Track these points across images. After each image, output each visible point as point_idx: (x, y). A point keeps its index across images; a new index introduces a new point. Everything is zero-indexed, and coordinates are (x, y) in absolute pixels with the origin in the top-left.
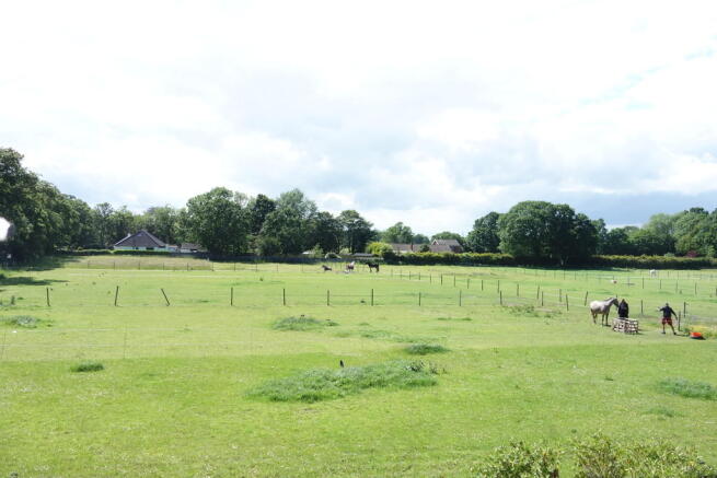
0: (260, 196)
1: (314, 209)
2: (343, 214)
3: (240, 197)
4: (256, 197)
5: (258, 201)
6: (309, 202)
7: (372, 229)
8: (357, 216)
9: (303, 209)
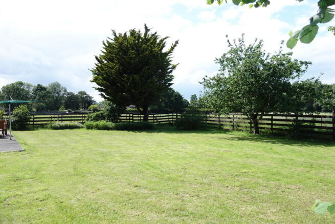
0: (39, 85)
1: (65, 91)
2: (79, 93)
3: (29, 86)
4: (36, 85)
5: (37, 87)
6: (63, 88)
7: (93, 99)
8: (86, 94)
9: (60, 91)
